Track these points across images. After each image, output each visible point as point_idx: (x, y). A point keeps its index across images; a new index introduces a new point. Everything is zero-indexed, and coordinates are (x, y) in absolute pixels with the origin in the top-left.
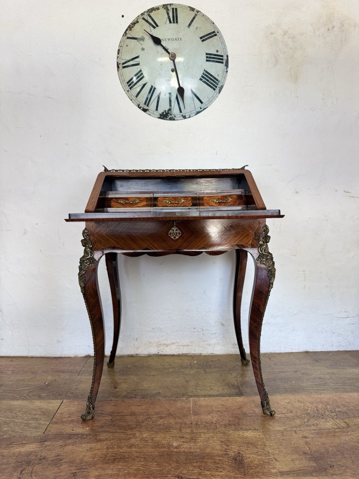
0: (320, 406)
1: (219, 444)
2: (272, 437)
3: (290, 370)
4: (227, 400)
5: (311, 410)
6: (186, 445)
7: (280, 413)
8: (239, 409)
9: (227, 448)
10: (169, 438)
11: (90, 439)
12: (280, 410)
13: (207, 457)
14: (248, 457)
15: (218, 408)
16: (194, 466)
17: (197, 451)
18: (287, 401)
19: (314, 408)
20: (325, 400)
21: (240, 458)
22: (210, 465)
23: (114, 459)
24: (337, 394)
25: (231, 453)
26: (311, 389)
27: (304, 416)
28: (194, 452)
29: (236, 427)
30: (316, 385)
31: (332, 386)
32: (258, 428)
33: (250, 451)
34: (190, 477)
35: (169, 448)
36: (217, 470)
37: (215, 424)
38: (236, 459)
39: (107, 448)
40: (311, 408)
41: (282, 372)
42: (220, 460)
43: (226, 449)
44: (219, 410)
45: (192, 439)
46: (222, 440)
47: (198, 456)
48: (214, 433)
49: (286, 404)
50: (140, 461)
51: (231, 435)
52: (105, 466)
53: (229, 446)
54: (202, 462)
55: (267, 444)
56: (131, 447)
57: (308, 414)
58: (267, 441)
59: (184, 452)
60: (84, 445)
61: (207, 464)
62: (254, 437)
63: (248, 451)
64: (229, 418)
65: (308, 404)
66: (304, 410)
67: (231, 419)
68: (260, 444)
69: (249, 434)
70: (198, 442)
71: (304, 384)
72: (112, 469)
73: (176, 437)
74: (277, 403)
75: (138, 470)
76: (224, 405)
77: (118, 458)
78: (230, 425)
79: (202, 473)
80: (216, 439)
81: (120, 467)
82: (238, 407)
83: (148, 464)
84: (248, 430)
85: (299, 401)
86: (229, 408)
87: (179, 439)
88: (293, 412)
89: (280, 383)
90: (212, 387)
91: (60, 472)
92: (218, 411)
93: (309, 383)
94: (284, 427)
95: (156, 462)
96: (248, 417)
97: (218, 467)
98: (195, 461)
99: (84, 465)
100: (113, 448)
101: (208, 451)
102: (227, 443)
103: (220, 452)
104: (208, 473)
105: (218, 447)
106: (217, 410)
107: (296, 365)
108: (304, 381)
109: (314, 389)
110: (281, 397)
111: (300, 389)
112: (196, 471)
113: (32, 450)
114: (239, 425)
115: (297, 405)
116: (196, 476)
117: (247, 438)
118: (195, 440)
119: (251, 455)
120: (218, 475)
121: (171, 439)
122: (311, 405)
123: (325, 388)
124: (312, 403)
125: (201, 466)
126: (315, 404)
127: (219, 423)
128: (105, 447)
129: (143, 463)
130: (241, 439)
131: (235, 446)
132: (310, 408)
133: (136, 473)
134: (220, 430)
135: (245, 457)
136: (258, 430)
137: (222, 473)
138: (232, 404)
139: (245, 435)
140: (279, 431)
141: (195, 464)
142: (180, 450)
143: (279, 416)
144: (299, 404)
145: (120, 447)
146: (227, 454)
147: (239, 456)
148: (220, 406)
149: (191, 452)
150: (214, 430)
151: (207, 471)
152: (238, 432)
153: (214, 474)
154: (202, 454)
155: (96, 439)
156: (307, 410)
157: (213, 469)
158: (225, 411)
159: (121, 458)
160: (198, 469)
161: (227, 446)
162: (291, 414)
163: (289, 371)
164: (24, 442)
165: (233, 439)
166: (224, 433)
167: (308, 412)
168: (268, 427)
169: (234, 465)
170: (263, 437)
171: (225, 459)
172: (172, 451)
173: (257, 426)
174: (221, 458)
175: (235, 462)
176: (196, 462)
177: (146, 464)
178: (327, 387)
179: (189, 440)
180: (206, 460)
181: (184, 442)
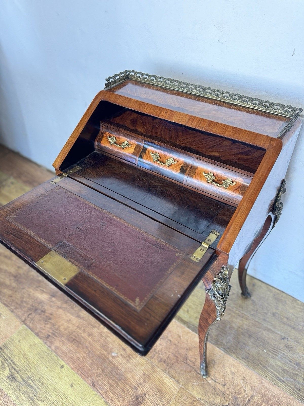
0: (257, 398)
1: (141, 375)
2: (181, 399)
3: (279, 332)
4: (188, 333)
5: (243, 396)
6: (120, 359)
7: (214, 379)
8: (187, 349)
9: (142, 383)
10: (116, 345)
11: (75, 311)
12: (216, 376)
13: (123, 381)
14: (147, 403)
15: (172, 338)
16: (109, 383)
17: (122, 370)
18: (233, 370)
19: (248, 396)
20: (270, 395)
21: (141, 400)
22: (118, 389)
23: (74, 339)
24: (291, 397)
25: (140, 390)
26: (272, 372)
27: (230, 397)
28: (119, 370)
29: (167, 368)
30: (284, 370)
31: (298, 383)
32: (181, 380)
33: (154, 399)
34: (99, 390)
35: (108, 353)
36: (119, 397)
37: (156, 353)
38: (137, 399)
39: (78, 327)
40: (246, 394)
41: (269, 330)
42: (128, 390)
43: (140, 383)
44: (172, 340)
45: (129, 356)
46: (147, 373)
47: (119, 375)
48: (147, 361)
49: (229, 373)
50: (85, 353)
51: (156, 372)
52: (66, 341)
53: (145, 382)
54: (116, 383)
55: (170, 403)
56: (90, 335)
57: (236, 398)
58: (174, 401)
59: (114, 365)
60: (69, 314)
61: (117, 387)
62: (169, 387)
63: (153, 398)
64: (171, 354)
65: (248, 388)
66: (237, 391)
67: (171, 356)
68: (166, 398)
69: (169, 382)
70: (130, 362)
71: (272, 361)
72: (67, 347)
73: (121, 346)
74: (224, 366)
75: (78, 359)
76: (180, 337)
77: (76, 340)
78: (164, 362)
79: (108, 393)
80: (143, 368)
81: (72, 349)
82: (188, 347)
83: (87, 359)
84: (172, 377)
85: (244, 379)
86: (181, 343)
87: (121, 350)
88: (226, 387)
89: (250, 344)
90: (190, 310)
91: (43, 329)
92: (170, 341)
93: (279, 363)
94: (201, 397)
95: (92, 360)
96: (185, 365)
97: (121, 395)
98: (113, 378)
99: (57, 333)
100: (80, 329)
101: (128, 375)
102: (146, 377)
103: (134, 383)
104: (112, 395)
105: (137, 378)
106: (170, 338)
107: (294, 328)
108: (277, 356)
109: (275, 374)
110: (234, 361)
111: (261, 365)
112: (107, 387)
113: (44, 300)
114: (171, 367)
115: (238, 381)
116: (103, 392)
117: (163, 384)
118: (130, 358)
119: (150, 403)
120: (115, 403)
121: (116, 346)
122: (250, 391)
123: (287, 381)
124: (253, 389)
125: (113, 386)
126: (254, 393)
127: (159, 354)
128: (77, 325)
129: (85, 355)
130: (159, 383)
131: (149, 385)
132: (244, 394)
133: (76, 361)
134: (154, 362)
135: (145, 402)
136: (179, 383)
137: (118, 403)
138: (187, 341)
139: (165, 381)
140: (193, 397)
141: (111, 381)
142: (113, 360)
143: (210, 381)
144: (241, 381)
145: (84, 331)
146: (137, 389)
147: (142, 397)
148: (176, 336)
149: (117, 368)
150: (150, 359)
151: (113, 393)
152: (163, 373)
153: (114, 399)
154: (123, 375)
155: (78, 313)
156: (240, 394)
157: (117, 394)
158: (175, 344)
159: (78, 342)
160: (109, 386)
161: (144, 381)
162: (221, 387)
163: (276, 333)
164: (45, 290)
165: (153, 377)
166: (153, 367)
167: (239, 396)
168: (189, 385)
169: (132, 402)
170: (176, 393)
171: (131, 393)
172: (108, 358)
173: (183, 378)
174: (130, 389)
175: (135, 401)
176: (113, 380)
177: (86, 357)
178: (292, 380)
179: (125, 356)
180: (119, 383)
181: (121, 355)
